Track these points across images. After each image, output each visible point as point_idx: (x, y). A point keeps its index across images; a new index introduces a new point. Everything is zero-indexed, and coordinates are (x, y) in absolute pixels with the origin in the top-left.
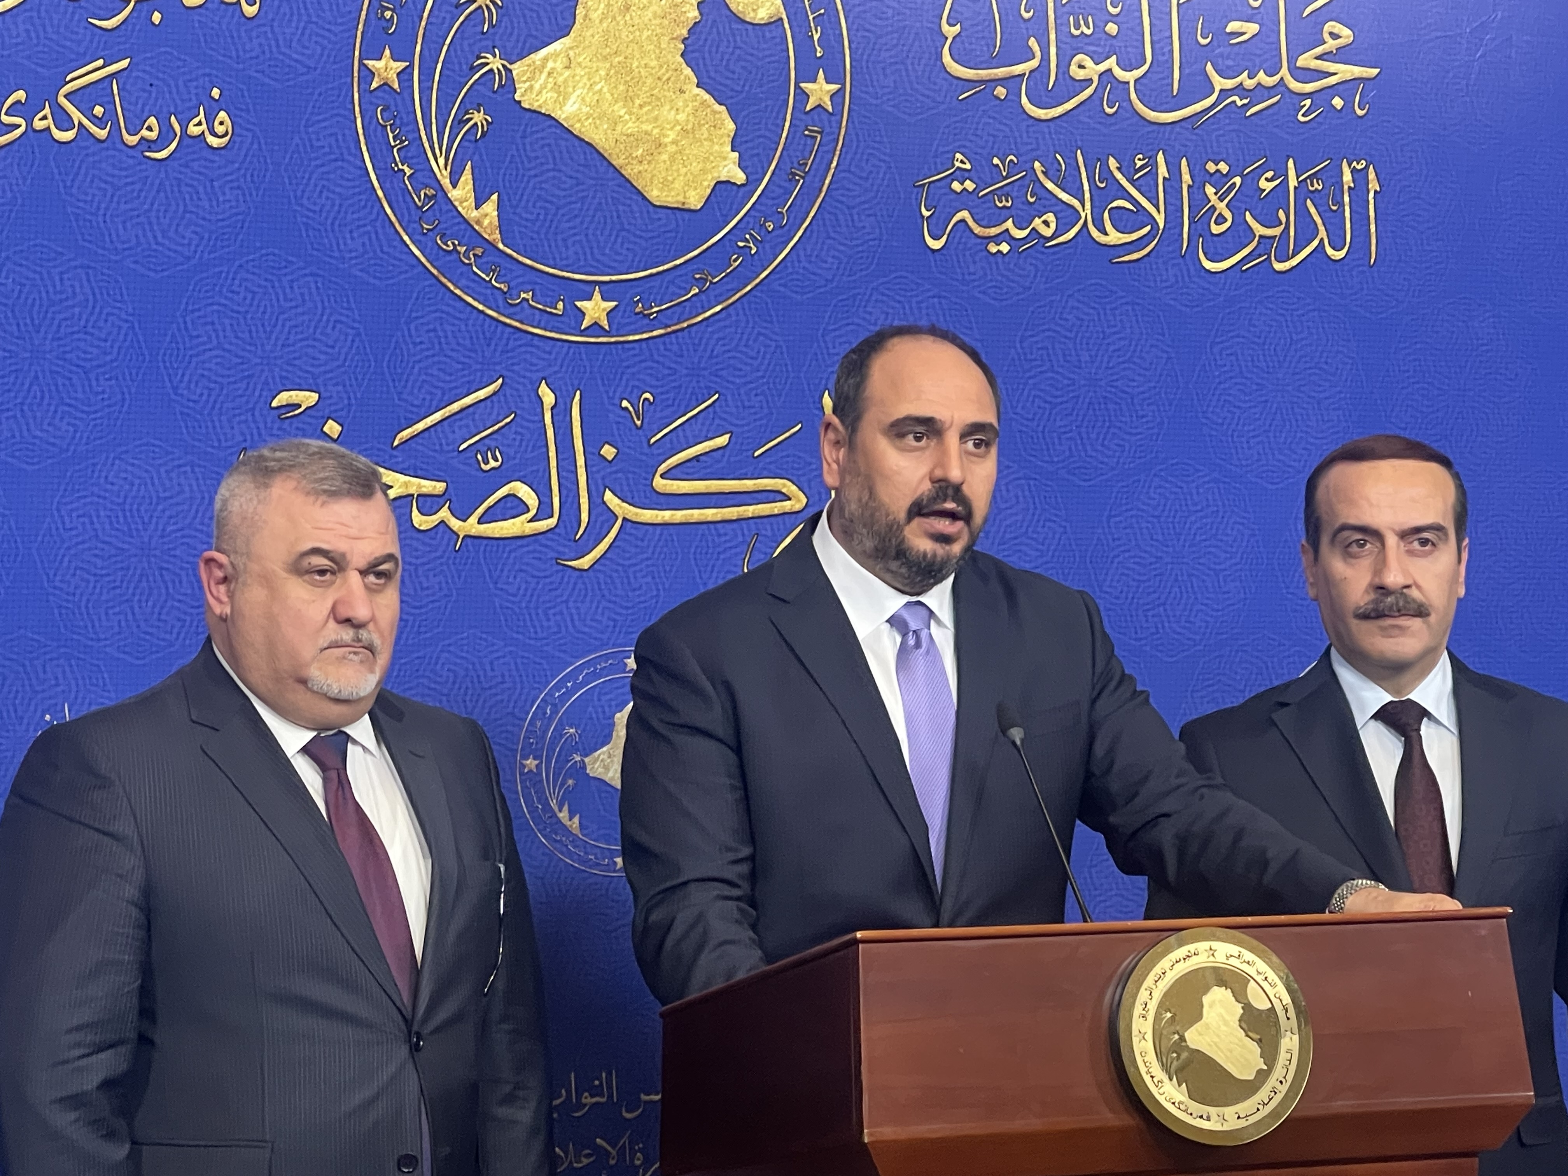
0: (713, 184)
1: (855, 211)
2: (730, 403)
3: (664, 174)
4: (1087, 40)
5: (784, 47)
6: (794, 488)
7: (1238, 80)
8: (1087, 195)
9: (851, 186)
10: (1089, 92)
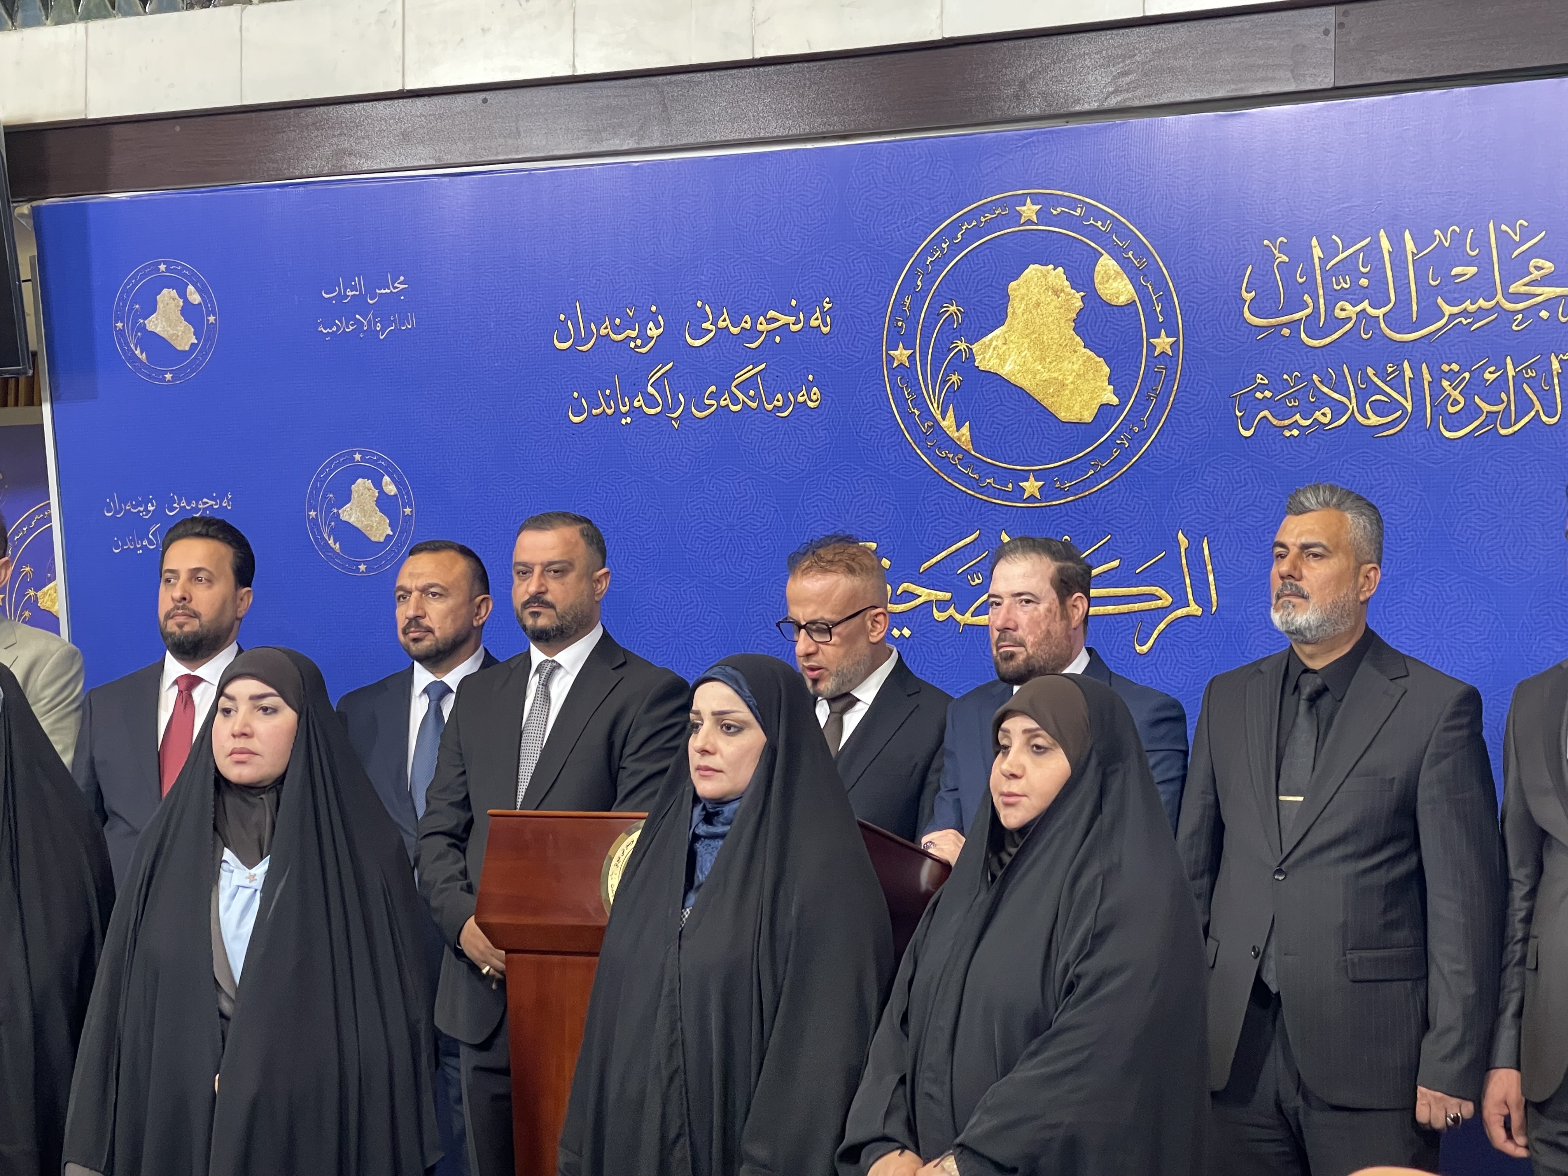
0: (1098, 406)
1: (1191, 416)
2: (1118, 540)
3: (1067, 403)
4: (1346, 292)
5: (1137, 318)
6: (1163, 592)
7: (1463, 306)
8: (1353, 394)
9: (1188, 401)
10: (1350, 325)
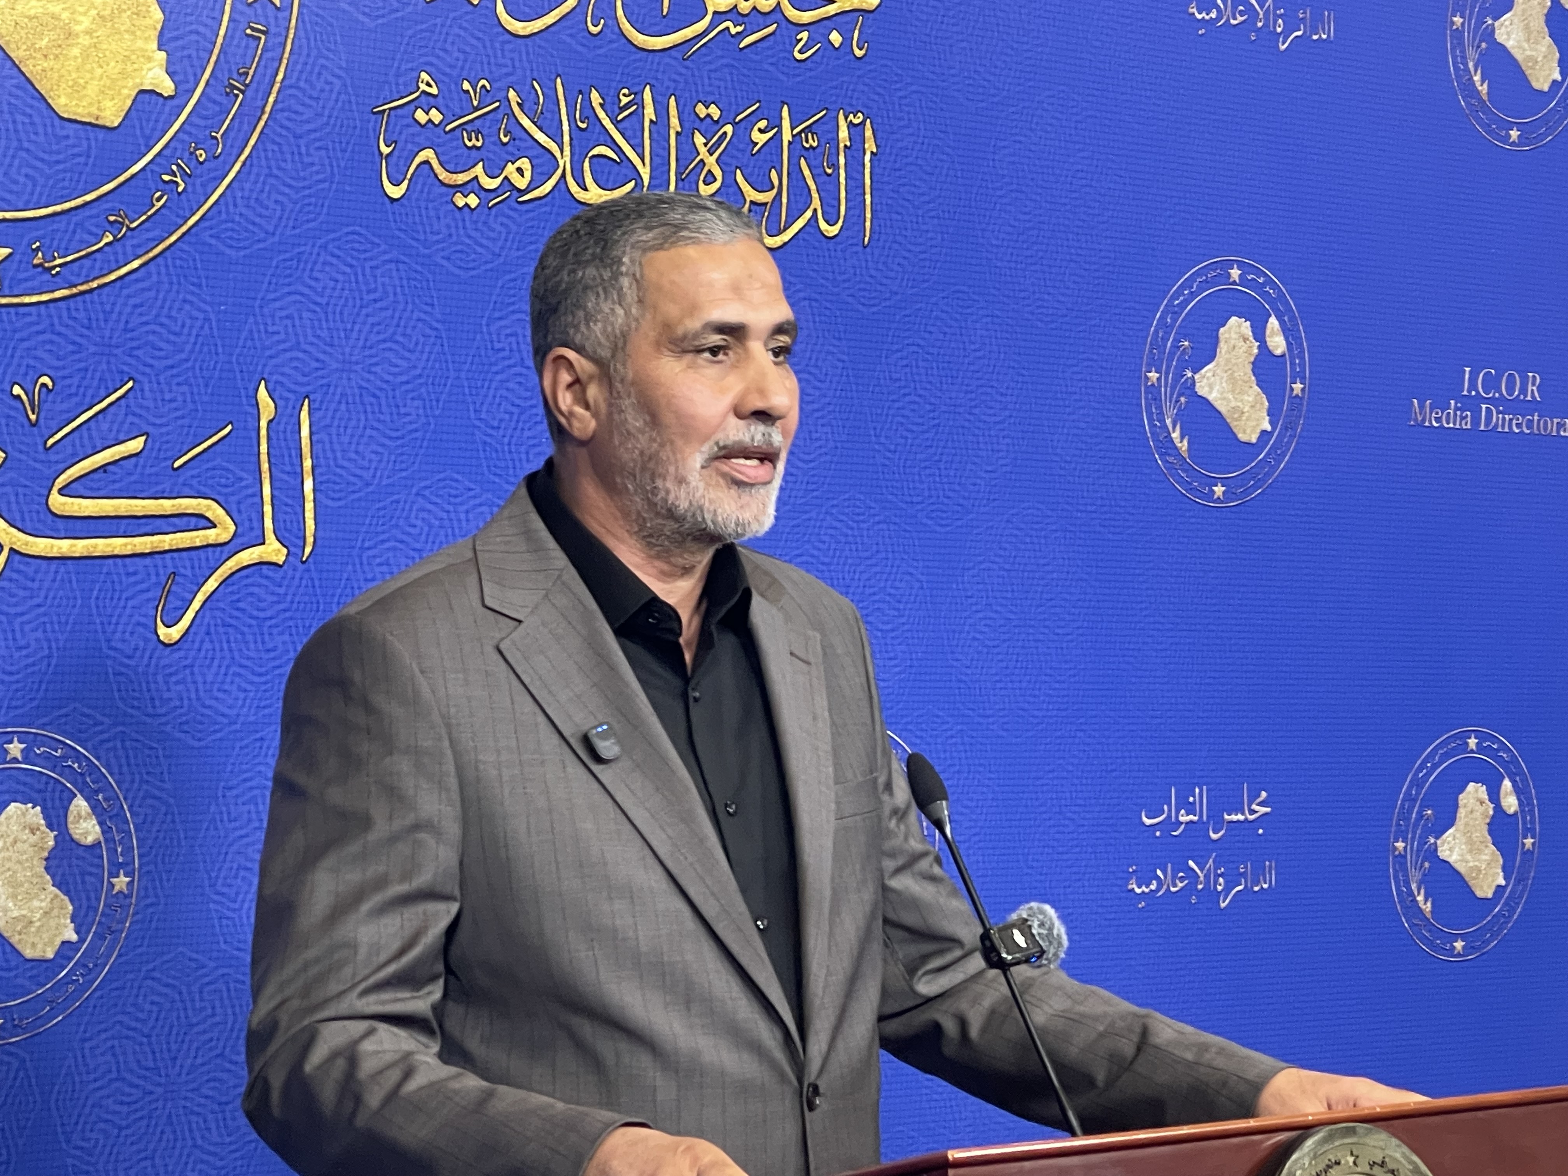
0: (134, 93)
1: (302, 142)
2: (147, 394)
3: (74, 75)
6: (221, 512)
8: (566, 138)
10: (571, 3)
